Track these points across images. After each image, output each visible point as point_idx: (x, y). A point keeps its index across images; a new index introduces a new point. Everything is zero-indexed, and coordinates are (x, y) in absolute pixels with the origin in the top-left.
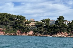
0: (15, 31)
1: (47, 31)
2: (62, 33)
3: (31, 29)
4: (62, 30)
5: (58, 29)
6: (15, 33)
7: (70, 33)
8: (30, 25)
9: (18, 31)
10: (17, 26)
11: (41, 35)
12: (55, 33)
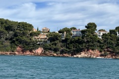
0: (13, 49)
1: (67, 47)
2: (91, 51)
3: (39, 45)
4: (91, 46)
5: (84, 44)
6: (13, 51)
7: (105, 51)
8: (38, 37)
9: (18, 48)
10: (17, 40)
11: (55, 55)
12: (79, 51)
